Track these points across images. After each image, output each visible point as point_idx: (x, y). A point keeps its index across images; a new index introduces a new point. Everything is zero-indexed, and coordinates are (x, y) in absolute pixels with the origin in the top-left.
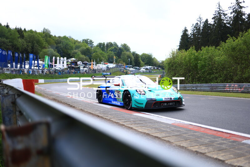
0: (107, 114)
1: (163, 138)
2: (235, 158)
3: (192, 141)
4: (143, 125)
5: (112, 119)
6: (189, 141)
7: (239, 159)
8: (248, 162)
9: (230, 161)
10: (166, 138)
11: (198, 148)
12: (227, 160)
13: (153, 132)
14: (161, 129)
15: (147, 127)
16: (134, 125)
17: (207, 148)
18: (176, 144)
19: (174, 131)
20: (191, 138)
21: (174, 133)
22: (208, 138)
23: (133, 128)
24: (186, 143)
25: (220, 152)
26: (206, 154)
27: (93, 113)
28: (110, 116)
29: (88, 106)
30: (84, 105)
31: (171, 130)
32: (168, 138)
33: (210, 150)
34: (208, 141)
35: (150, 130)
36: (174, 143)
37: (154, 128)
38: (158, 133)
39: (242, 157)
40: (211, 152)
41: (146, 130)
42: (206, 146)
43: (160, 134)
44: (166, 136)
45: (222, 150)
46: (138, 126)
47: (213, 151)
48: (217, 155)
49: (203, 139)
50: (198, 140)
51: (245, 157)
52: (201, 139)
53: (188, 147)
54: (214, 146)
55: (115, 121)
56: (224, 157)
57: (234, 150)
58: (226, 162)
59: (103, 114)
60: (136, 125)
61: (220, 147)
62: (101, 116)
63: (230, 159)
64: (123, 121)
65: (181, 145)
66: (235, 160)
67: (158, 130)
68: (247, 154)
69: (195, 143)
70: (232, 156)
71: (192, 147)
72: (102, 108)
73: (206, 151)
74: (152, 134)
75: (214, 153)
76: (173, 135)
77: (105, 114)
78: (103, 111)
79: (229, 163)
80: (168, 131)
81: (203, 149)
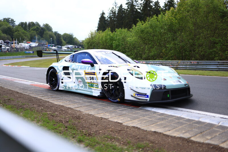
0: (27, 90)
1: (75, 109)
2: (131, 121)
3: (100, 110)
4: (59, 99)
5: (31, 95)
6: (96, 110)
7: (134, 121)
8: (140, 123)
9: (127, 123)
10: (78, 108)
11: (103, 115)
12: (124, 122)
13: (67, 104)
14: (75, 101)
15: (63, 100)
16: (50, 99)
17: (110, 114)
18: (85, 113)
19: (85, 102)
20: (99, 107)
21: (85, 104)
22: (113, 107)
23: (50, 102)
24: (94, 112)
25: (120, 117)
26: (108, 119)
27: (13, 90)
28: (29, 92)
29: (8, 83)
30: (5, 83)
31: (83, 102)
32: (80, 108)
33: (113, 115)
34: (112, 109)
35: (65, 102)
36: (84, 112)
37: (68, 100)
38: (72, 105)
39: (136, 119)
40: (114, 117)
41: (61, 103)
42: (111, 113)
43: (73, 105)
44: (78, 107)
45: (122, 115)
46: (55, 99)
47: (115, 117)
48: (118, 119)
49: (109, 107)
50: (104, 109)
51: (139, 119)
52: (107, 108)
53: (95, 115)
54: (117, 112)
55: (33, 96)
56: (123, 120)
57: (132, 115)
58: (124, 124)
59: (23, 90)
60: (53, 99)
61: (121, 113)
62: (20, 92)
63: (127, 122)
64: (42, 96)
65: (90, 113)
66: (130, 122)
67: (72, 102)
68: (140, 117)
69: (101, 111)
70: (129, 119)
71: (98, 115)
72: (22, 85)
73: (109, 117)
74: (66, 106)
75: (115, 118)
76: (84, 105)
77: (24, 90)
78: (23, 88)
79: (125, 125)
80: (80, 103)
81: (107, 115)
